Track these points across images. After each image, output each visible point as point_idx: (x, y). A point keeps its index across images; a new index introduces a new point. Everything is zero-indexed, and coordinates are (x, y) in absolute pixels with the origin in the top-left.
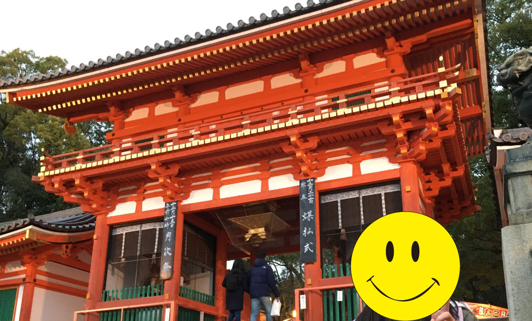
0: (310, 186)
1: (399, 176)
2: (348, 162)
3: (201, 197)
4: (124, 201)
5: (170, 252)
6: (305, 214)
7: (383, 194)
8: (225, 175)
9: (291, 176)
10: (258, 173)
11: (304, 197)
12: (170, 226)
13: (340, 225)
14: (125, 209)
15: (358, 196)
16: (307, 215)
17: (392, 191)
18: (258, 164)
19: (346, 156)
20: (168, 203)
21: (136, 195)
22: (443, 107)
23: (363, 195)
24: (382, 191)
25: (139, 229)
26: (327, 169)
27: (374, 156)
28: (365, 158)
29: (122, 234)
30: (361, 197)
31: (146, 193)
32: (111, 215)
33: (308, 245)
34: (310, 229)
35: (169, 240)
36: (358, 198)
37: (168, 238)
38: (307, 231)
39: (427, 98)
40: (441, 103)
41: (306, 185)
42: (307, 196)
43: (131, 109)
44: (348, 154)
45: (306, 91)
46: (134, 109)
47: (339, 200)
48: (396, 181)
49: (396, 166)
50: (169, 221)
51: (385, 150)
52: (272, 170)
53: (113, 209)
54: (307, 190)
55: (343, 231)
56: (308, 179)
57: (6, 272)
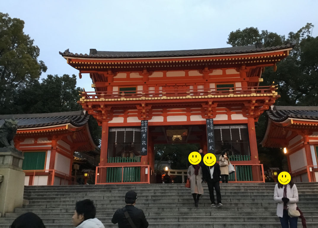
0: (211, 122)
1: (247, 123)
2: (226, 114)
3: (157, 120)
4: (117, 116)
5: (145, 143)
6: (209, 133)
7: (239, 129)
8: (169, 111)
9: (200, 116)
10: (185, 112)
11: (208, 126)
12: (144, 131)
13: (222, 139)
14: (118, 120)
15: (229, 128)
16: (210, 134)
17: (243, 128)
18: (185, 109)
19: (224, 111)
20: (143, 121)
21: (123, 114)
22: (272, 101)
23: (231, 128)
24: (239, 127)
25: (125, 130)
26: (216, 116)
27: (237, 113)
28: (233, 113)
29: (115, 132)
30: (230, 129)
31: (129, 114)
32: (110, 122)
33: (211, 147)
34: (212, 140)
35: (145, 138)
36: (229, 129)
37: (144, 137)
38: (211, 141)
39: (267, 96)
40: (272, 99)
41: (209, 121)
42: (210, 126)
43: (117, 73)
44: (226, 110)
45: (207, 80)
46: (118, 73)
47: (221, 129)
48: (246, 124)
49: (246, 119)
50: (144, 129)
51: (241, 111)
52: (191, 112)
53: (111, 119)
54: (210, 124)
55: (222, 142)
56: (210, 119)
57: (38, 143)
